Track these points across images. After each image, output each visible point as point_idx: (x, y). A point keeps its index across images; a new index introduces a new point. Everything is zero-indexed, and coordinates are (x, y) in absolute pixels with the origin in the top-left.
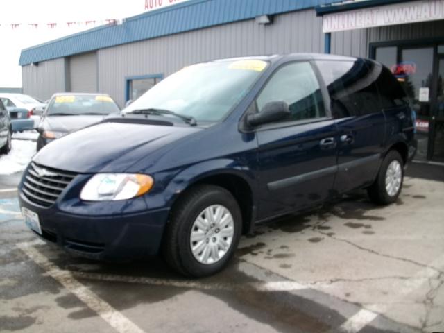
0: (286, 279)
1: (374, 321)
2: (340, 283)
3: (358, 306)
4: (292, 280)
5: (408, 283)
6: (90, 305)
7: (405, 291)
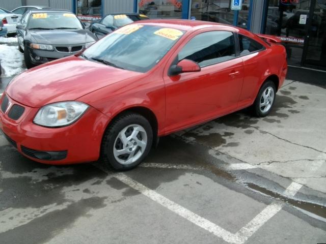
0: (241, 161)
1: (301, 189)
2: (274, 163)
3: (289, 179)
4: (246, 162)
5: (313, 163)
6: (132, 186)
7: (314, 169)
